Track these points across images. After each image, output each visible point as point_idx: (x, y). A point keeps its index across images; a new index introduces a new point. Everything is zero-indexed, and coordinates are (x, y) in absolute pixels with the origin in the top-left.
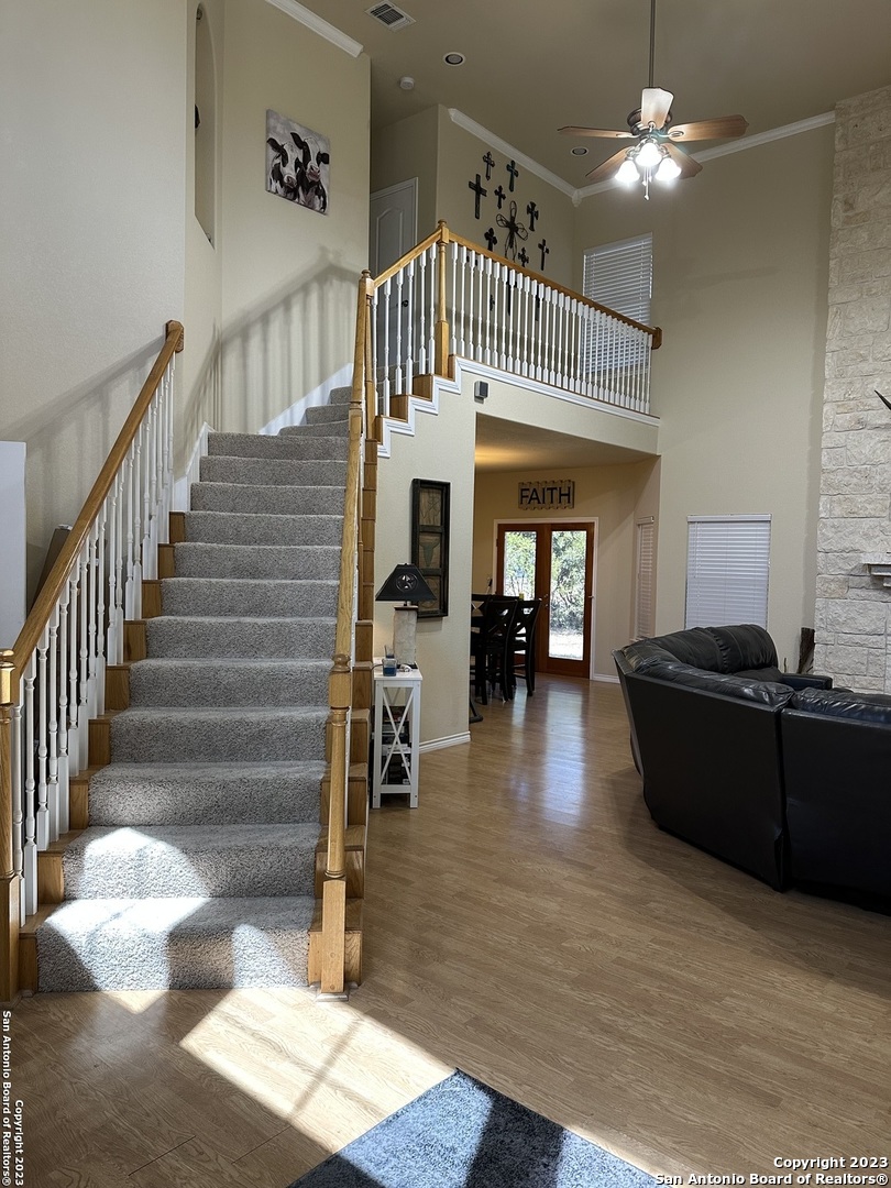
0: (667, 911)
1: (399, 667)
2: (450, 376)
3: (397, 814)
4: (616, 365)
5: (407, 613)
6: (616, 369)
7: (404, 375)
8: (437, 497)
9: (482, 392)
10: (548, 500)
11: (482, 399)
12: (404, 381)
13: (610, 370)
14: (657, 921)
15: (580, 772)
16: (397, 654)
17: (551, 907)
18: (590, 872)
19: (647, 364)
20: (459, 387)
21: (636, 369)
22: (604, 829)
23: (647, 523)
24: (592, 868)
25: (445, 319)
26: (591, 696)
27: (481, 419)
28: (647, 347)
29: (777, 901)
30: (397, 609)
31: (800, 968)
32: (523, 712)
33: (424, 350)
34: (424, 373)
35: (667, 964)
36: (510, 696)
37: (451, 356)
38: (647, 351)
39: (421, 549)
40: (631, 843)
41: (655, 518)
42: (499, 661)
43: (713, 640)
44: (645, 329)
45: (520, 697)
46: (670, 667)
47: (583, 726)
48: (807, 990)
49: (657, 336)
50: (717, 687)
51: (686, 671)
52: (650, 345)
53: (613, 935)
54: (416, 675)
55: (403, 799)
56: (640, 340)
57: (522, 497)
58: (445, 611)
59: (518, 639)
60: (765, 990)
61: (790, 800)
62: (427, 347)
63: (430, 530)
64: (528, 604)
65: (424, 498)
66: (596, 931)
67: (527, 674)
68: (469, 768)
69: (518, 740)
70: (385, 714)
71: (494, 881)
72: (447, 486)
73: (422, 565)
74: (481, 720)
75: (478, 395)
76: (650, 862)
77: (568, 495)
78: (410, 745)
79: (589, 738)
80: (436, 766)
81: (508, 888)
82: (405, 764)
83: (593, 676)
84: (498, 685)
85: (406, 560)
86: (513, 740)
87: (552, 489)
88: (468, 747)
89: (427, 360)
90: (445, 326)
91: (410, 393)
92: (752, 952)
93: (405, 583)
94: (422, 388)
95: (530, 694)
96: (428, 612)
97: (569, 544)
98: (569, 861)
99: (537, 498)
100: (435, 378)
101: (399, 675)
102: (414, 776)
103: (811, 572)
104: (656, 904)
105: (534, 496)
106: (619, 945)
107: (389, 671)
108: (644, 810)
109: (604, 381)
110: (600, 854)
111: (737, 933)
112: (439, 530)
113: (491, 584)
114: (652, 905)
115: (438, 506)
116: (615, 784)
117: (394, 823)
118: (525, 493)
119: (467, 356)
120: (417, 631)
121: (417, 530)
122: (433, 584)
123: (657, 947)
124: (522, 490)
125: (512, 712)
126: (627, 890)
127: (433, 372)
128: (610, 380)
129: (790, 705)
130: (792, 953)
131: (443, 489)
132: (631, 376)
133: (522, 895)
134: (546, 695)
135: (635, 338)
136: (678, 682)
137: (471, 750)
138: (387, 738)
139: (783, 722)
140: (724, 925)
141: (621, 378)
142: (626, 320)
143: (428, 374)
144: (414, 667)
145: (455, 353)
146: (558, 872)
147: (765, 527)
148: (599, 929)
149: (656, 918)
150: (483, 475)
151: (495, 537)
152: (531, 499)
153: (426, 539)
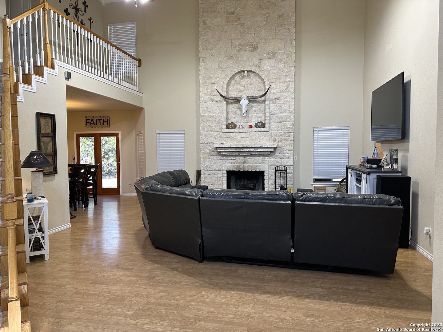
0: (163, 279)
1: (35, 198)
2: (53, 67)
3: (39, 264)
4: (125, 71)
5: (38, 173)
6: (125, 73)
7: (29, 65)
8: (49, 121)
9: (68, 76)
10: (98, 124)
11: (69, 79)
12: (29, 68)
13: (123, 73)
14: (160, 284)
15: (118, 232)
16: (34, 192)
17: (117, 288)
18: (131, 271)
19: (136, 72)
20: (57, 73)
21: (133, 74)
22: (134, 253)
23: (141, 134)
24: (132, 269)
25: (48, 42)
26: (121, 202)
27: (69, 88)
28: (136, 66)
29: (201, 266)
30: (32, 171)
31: (212, 288)
32: (93, 212)
33: (39, 55)
34: (39, 65)
35: (166, 299)
36: (87, 206)
37: (52, 59)
38: (136, 67)
39: (42, 144)
40: (145, 256)
41: (144, 131)
42: (80, 192)
43: (170, 176)
44: (135, 59)
45: (91, 205)
46: (158, 187)
47: (118, 214)
48: (215, 296)
49: (140, 61)
50: (177, 192)
51: (164, 188)
52: (137, 65)
53: (143, 293)
54: (45, 200)
55: (42, 257)
56: (133, 63)
57: (87, 122)
58: (55, 171)
59: (89, 181)
60: (202, 300)
61: (203, 229)
62: (40, 54)
63: (46, 136)
64: (93, 167)
65: (43, 121)
66: (137, 293)
67: (94, 196)
68: (71, 238)
69: (91, 223)
70: (30, 220)
71: (91, 283)
72: (54, 116)
73: (43, 151)
74: (75, 217)
75: (66, 77)
76: (154, 262)
77: (107, 122)
78: (43, 233)
79: (121, 219)
80: (57, 240)
81: (97, 285)
82: (42, 241)
83: (122, 194)
84: (81, 202)
85: (35, 149)
86: (89, 224)
87: (100, 119)
88: (70, 229)
89: (40, 59)
90: (49, 46)
91: (33, 73)
92: (195, 287)
93: (36, 159)
94: (39, 71)
95: (95, 204)
96: (48, 172)
97: (106, 142)
98: (122, 268)
99: (94, 123)
100: (45, 68)
101: (36, 202)
102: (46, 246)
103: (199, 150)
104: (158, 277)
105: (92, 122)
106: (147, 297)
107: (31, 200)
108: (149, 242)
109: (121, 77)
110: (134, 263)
111: (189, 281)
112: (51, 135)
113: (74, 159)
114: (157, 278)
115: (50, 124)
116: (136, 234)
117: (38, 268)
118: (88, 121)
119: (60, 60)
120: (44, 181)
121: (39, 136)
122: (50, 159)
123: (161, 294)
124: (87, 119)
125: (88, 212)
126: (147, 274)
127: (44, 65)
128: (123, 77)
129: (202, 196)
130: (208, 284)
131: (52, 117)
132: (131, 76)
133: (104, 287)
134: (102, 203)
135: (131, 62)
136: (162, 192)
137: (71, 231)
138: (31, 231)
139: (200, 202)
140: (184, 279)
141: (127, 77)
142: (127, 54)
143: (41, 66)
144: (43, 197)
145: (54, 57)
146: (118, 274)
147: (183, 135)
148: (138, 292)
149: (159, 283)
150: (71, 113)
151: (75, 139)
152: (91, 123)
153: (44, 139)
